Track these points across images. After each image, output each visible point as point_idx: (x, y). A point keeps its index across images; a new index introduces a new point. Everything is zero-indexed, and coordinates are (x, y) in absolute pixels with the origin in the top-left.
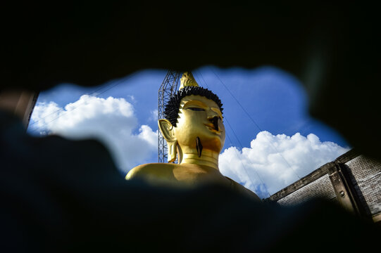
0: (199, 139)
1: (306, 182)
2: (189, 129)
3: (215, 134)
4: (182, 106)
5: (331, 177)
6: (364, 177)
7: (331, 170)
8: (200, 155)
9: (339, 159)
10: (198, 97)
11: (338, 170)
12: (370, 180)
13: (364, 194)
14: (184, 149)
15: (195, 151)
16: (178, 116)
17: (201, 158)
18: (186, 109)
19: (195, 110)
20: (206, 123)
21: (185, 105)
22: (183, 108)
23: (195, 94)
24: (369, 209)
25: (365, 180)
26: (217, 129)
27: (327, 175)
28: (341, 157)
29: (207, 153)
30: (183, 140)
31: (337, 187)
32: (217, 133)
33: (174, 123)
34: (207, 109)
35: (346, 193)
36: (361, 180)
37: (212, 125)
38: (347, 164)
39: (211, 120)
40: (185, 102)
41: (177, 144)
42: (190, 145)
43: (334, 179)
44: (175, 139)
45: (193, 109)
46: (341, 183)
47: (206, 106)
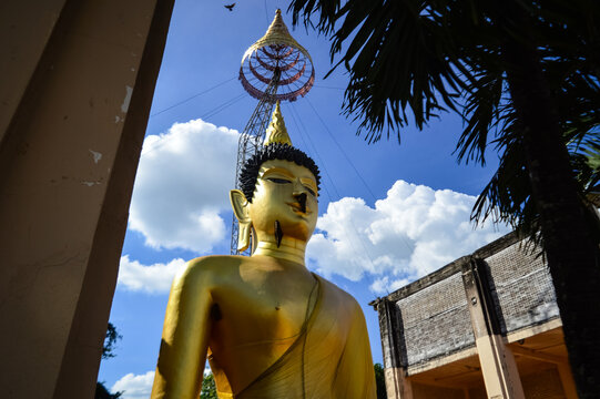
0: (278, 223)
1: (434, 280)
2: (266, 209)
3: (301, 217)
4: (261, 174)
5: (463, 277)
6: (504, 280)
7: (465, 267)
8: (279, 245)
9: (478, 252)
10: (284, 163)
11: (474, 268)
12: (510, 286)
13: (502, 304)
14: (260, 235)
15: (273, 239)
16: (254, 189)
17: (280, 249)
18: (265, 180)
19: (277, 181)
20: (290, 201)
21: (266, 174)
22: (262, 178)
23: (280, 158)
24: (504, 324)
25: (505, 284)
26: (304, 210)
27: (460, 273)
28: (481, 249)
29: (289, 242)
30: (259, 223)
31: (469, 291)
32: (304, 216)
33: (250, 197)
34: (296, 180)
35: (478, 301)
36: (500, 284)
37: (297, 204)
38: (487, 260)
39: (297, 197)
40: (266, 170)
41: (251, 226)
42: (266, 230)
43: (467, 279)
44: (249, 220)
45: (274, 180)
46: (475, 287)
47: (293, 177)
